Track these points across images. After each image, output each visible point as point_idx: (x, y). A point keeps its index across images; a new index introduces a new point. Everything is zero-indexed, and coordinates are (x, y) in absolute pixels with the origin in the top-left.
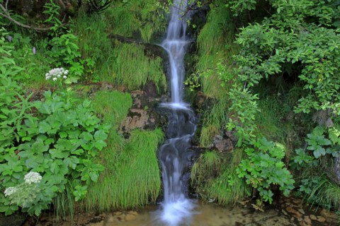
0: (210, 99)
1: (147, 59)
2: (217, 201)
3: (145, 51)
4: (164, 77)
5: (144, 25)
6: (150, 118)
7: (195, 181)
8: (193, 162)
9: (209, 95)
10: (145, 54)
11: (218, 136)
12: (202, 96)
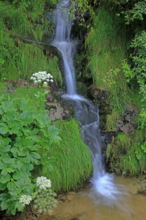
0: (104, 92)
1: (46, 58)
2: (128, 172)
3: (45, 51)
4: (60, 73)
5: (35, 27)
6: (64, 110)
7: (109, 159)
8: (107, 144)
9: (102, 89)
10: (45, 54)
11: (120, 121)
12: (97, 90)
